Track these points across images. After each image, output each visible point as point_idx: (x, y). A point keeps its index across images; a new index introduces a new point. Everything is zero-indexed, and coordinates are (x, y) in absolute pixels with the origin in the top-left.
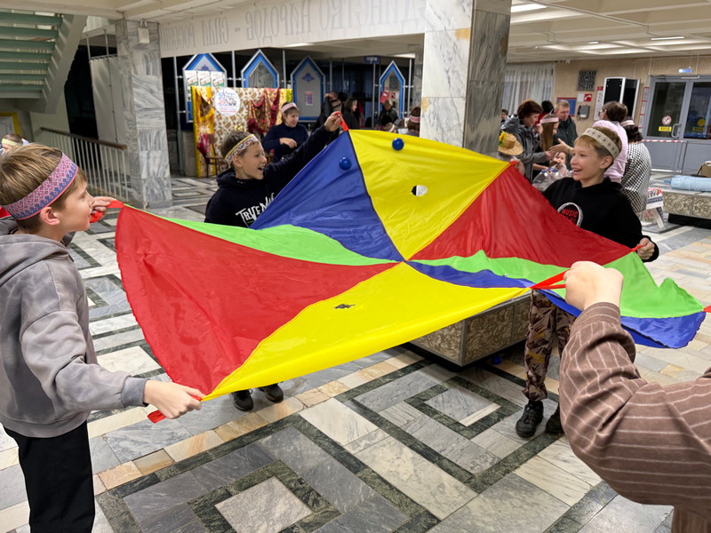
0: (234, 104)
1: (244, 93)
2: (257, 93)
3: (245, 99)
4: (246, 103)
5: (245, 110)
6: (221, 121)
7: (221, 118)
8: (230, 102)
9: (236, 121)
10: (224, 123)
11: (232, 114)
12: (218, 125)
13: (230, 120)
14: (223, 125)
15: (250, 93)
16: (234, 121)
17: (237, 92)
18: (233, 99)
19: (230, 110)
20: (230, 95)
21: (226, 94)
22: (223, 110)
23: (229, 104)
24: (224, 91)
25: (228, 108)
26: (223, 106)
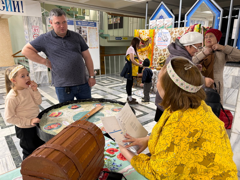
0: (167, 41)
1: (174, 31)
3: (174, 36)
6: (157, 52)
7: (157, 51)
8: (164, 39)
9: (165, 53)
10: (158, 53)
11: (164, 47)
12: (155, 55)
13: (162, 52)
14: (157, 55)
15: (179, 31)
16: (165, 52)
17: (169, 31)
18: (166, 37)
19: (163, 45)
20: (165, 34)
21: (162, 34)
22: (159, 45)
23: (164, 40)
24: (162, 32)
25: (162, 44)
26: (160, 42)
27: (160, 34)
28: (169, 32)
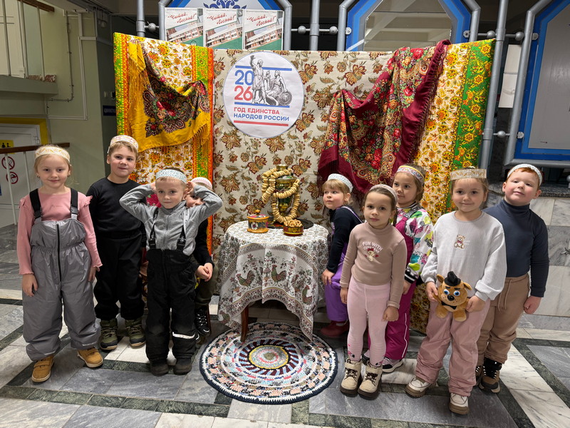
1: (321, 65)
2: (369, 65)
3: (320, 87)
4: (324, 99)
5: (318, 122)
11: (275, 131)
14: (239, 163)
15: (342, 66)
16: (278, 152)
17: (296, 64)
18: (281, 85)
19: (267, 121)
20: (272, 73)
21: (259, 71)
22: (245, 119)
23: (268, 100)
24: (255, 62)
25: (263, 114)
26: (247, 107)
27: (245, 70)
28: (292, 66)
